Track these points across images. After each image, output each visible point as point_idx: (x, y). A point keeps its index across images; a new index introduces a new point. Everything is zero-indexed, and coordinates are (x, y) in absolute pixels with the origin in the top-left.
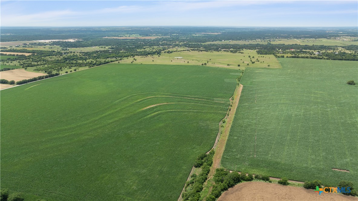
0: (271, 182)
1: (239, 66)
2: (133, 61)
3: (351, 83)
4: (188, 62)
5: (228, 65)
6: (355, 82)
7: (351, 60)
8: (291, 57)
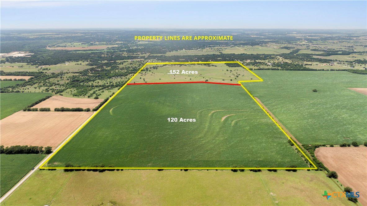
0: (327, 146)
1: (231, 80)
2: (144, 81)
3: (315, 91)
4: (191, 79)
5: (223, 80)
6: (317, 90)
7: (298, 70)
8: (257, 69)
